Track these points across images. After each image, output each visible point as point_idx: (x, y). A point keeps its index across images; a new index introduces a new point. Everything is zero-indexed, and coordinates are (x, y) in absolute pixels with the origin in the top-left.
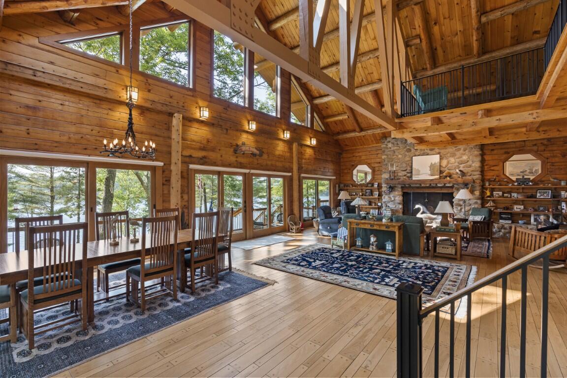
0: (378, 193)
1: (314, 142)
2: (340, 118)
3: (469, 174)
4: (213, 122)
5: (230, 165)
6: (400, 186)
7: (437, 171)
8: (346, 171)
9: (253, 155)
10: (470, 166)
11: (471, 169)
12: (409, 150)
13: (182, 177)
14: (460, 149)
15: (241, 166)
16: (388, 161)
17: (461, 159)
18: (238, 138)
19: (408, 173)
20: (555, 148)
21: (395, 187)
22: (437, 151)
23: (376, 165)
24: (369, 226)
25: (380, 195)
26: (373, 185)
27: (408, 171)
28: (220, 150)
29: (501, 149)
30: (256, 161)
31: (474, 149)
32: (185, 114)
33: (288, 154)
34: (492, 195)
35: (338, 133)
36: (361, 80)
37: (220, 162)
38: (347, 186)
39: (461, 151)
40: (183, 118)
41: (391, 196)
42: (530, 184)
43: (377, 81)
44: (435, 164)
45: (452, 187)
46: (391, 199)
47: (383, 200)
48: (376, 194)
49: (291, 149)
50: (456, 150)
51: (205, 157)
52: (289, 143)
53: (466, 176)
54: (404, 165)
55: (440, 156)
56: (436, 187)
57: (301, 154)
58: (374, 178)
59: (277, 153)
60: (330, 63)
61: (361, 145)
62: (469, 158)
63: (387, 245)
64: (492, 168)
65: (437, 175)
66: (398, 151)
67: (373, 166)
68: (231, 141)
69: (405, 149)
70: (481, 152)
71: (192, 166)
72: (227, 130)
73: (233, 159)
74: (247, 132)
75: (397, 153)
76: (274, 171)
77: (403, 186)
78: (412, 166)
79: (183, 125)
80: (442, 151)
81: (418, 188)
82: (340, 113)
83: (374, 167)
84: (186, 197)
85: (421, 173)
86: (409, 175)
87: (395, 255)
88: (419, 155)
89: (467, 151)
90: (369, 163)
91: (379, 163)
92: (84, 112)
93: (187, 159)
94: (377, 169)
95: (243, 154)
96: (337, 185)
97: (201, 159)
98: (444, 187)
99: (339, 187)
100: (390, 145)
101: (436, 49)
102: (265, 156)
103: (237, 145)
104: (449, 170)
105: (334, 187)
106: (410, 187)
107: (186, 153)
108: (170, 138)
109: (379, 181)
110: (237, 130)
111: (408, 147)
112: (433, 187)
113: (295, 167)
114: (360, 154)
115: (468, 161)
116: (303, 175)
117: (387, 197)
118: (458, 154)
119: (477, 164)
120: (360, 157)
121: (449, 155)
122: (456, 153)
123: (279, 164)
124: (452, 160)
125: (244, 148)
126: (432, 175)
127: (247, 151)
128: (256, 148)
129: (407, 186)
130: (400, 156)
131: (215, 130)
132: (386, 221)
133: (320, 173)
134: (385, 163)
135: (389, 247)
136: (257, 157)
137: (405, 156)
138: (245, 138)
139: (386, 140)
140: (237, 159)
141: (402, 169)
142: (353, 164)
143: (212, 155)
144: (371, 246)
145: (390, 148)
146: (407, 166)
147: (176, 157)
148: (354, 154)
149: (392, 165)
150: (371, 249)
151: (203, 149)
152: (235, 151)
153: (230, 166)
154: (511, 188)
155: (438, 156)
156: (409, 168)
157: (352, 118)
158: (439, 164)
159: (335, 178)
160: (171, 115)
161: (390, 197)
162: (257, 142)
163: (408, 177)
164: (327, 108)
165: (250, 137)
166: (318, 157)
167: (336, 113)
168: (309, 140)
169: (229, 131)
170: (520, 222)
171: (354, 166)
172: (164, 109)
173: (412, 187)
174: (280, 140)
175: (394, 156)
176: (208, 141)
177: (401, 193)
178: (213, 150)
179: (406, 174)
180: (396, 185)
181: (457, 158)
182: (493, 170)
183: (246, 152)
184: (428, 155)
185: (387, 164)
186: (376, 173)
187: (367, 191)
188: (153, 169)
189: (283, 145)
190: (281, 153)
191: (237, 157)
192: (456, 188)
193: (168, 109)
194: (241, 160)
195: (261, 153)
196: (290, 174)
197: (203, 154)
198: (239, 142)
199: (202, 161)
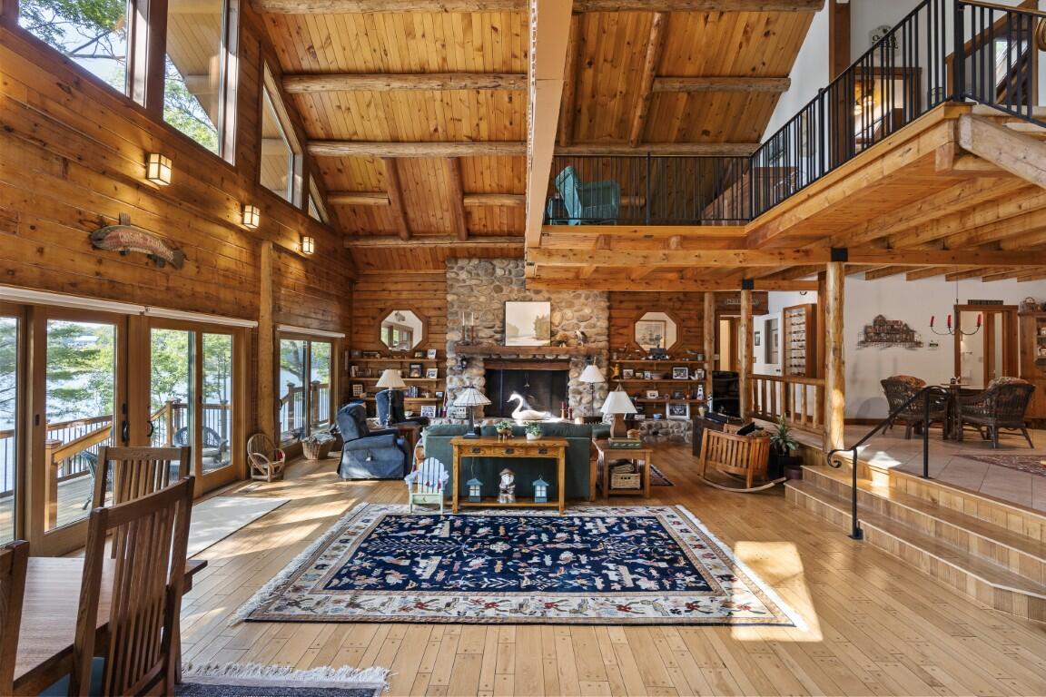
0: (436, 370)
1: (309, 247)
2: (369, 201)
3: (592, 340)
5: (74, 285)
6: (481, 358)
7: (547, 331)
8: (365, 322)
9: (155, 259)
10: (594, 326)
11: (595, 330)
12: (499, 289)
14: (578, 296)
15: (114, 291)
16: (460, 307)
17: (581, 313)
18: (107, 199)
19: (496, 332)
20: (691, 307)
21: (473, 359)
22: (547, 295)
23: (432, 313)
24: (504, 451)
25: (442, 375)
26: (425, 355)
27: (496, 328)
28: (33, 228)
29: (632, 301)
30: (162, 283)
31: (599, 299)
33: (249, 271)
34: (621, 374)
35: (356, 236)
36: (432, 129)
37: (36, 271)
38: (369, 356)
39: (582, 300)
41: (465, 377)
42: (667, 357)
43: (465, 139)
44: (543, 318)
45: (568, 361)
46: (464, 383)
47: (449, 386)
48: (432, 374)
49: (256, 256)
50: (574, 296)
52: (253, 239)
53: (588, 342)
54: (490, 317)
55: (552, 305)
56: (544, 361)
57: (278, 272)
58: (428, 339)
59: (223, 263)
60: (371, 66)
61: (402, 268)
62: (593, 312)
63: (538, 488)
64: (621, 331)
65: (547, 339)
66: (479, 289)
67: (426, 314)
68: (79, 204)
69: (492, 286)
70: (608, 304)
72: (66, 162)
73: (85, 266)
74: (137, 186)
75: (476, 293)
76: (213, 312)
77: (488, 357)
78: (504, 319)
80: (554, 296)
81: (513, 361)
82: (369, 188)
83: (429, 317)
85: (520, 333)
86: (498, 336)
87: (556, 509)
88: (516, 300)
89: (590, 300)
90: (418, 308)
91: (440, 309)
94: (434, 321)
95: (122, 253)
96: (346, 354)
98: (556, 361)
99: (350, 356)
100: (463, 275)
101: (579, 111)
102: (190, 268)
103: (102, 223)
104: (565, 330)
105: (342, 356)
106: (500, 360)
109: (439, 346)
110: (104, 173)
111: (497, 283)
112: (538, 361)
113: (265, 307)
114: (399, 287)
115: (591, 317)
116: (282, 328)
117: (455, 379)
118: (577, 303)
119: (603, 324)
120: (399, 292)
121: (563, 304)
122: (575, 301)
123: (226, 295)
124: (569, 313)
125: (125, 235)
126: (538, 339)
127: (136, 244)
129: (494, 357)
130: (482, 299)
132: (534, 437)
133: (316, 322)
134: (452, 310)
135: (541, 491)
136: (167, 268)
137: (492, 298)
138: (128, 202)
139: (457, 263)
140: (102, 269)
141: (484, 324)
142: (382, 306)
144: (502, 495)
145: (464, 281)
146: (493, 320)
148: (385, 286)
149: (468, 316)
150: (502, 502)
152: (95, 242)
153: (73, 287)
154: (643, 364)
155: (548, 304)
156: (498, 324)
157: (397, 206)
158: (549, 320)
159: (344, 336)
161: (462, 380)
162: (167, 221)
163: (496, 340)
164: (339, 170)
165: (146, 202)
166: (312, 285)
167: (360, 188)
168: (296, 239)
169: (72, 170)
170: (655, 416)
171: (384, 312)
173: (504, 360)
174: (231, 227)
175: (469, 296)
177: (482, 372)
178: (5, 224)
179: (493, 333)
180: (475, 356)
181: (576, 311)
182: (621, 334)
183: (131, 249)
184: (531, 300)
185: (456, 313)
186: (433, 329)
187: (413, 366)
189: (238, 243)
190: (232, 265)
191: (100, 262)
192: (574, 362)
194: (115, 271)
196: (253, 324)
198: (111, 214)
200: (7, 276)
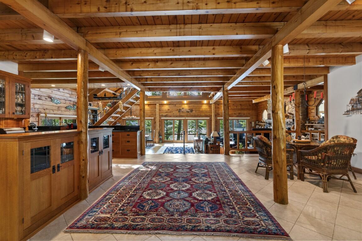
4: (169, 103)
8: (260, 114)
9: (188, 112)
13: (160, 121)
15: (182, 116)
18: (180, 107)
32: (160, 103)
33: (209, 109)
37: (173, 116)
38: (260, 123)
40: (159, 104)
51: (167, 115)
59: (201, 110)
68: (177, 108)
71: (162, 118)
72: (175, 105)
73: (178, 114)
74: (184, 104)
76: (200, 117)
79: (160, 106)
84: (161, 127)
92: (137, 108)
93: (161, 116)
97: (166, 115)
102: (194, 112)
103: (180, 109)
105: (250, 123)
107: (161, 114)
108: (156, 111)
120: (264, 105)
121: (289, 103)
123: (202, 114)
125: (182, 110)
127: (184, 111)
128: (189, 110)
131: (171, 106)
133: (235, 116)
136: (189, 113)
138: (183, 106)
142: (262, 109)
143: (169, 114)
147: (158, 116)
151: (167, 112)
152: (179, 111)
153: (177, 117)
159: (250, 118)
160: (156, 104)
162: (189, 107)
166: (233, 108)
169: (176, 105)
171: (262, 111)
172: (153, 103)
176: (168, 110)
178: (170, 112)
181: (292, 105)
188: (152, 119)
189: (206, 106)
190: (205, 110)
191: (180, 114)
193: (155, 103)
194: (182, 114)
195: (192, 111)
196: (209, 118)
197: (167, 114)
198: (181, 108)
199: (166, 116)
200: (170, 117)
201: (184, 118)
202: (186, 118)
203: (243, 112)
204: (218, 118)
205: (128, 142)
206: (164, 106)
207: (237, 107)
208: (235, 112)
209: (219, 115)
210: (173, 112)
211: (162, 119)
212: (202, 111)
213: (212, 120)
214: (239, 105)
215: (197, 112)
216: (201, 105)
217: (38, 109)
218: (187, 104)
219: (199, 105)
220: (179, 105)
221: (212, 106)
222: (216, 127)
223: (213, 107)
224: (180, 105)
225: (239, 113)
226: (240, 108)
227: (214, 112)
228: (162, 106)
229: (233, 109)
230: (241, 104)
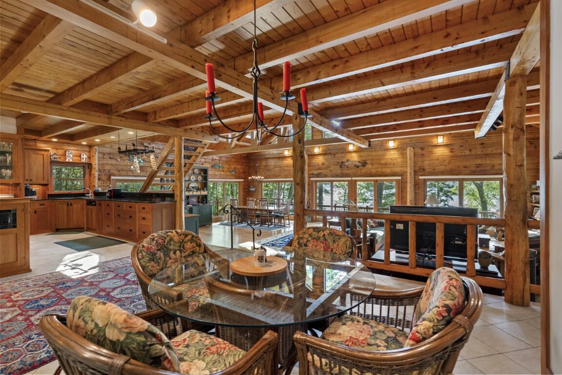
4: (324, 153)
9: (358, 167)
18: (344, 157)
30: (359, 171)
37: (330, 175)
40: (309, 156)
49: (403, 154)
51: (320, 173)
52: (399, 149)
57: (421, 157)
59: (383, 162)
68: (338, 161)
71: (312, 179)
72: (335, 154)
73: (339, 171)
74: (351, 152)
76: (380, 176)
79: (309, 159)
84: (310, 195)
93: (311, 176)
102: (369, 166)
103: (342, 162)
107: (311, 173)
110: (342, 153)
125: (347, 164)
127: (350, 165)
128: (359, 162)
131: (326, 157)
136: (360, 168)
138: (349, 156)
140: (343, 172)
143: (324, 172)
151: (320, 169)
152: (341, 167)
153: (337, 176)
162: (360, 156)
165: (354, 154)
166: (458, 154)
169: (336, 155)
176: (323, 164)
178: (326, 168)
191: (342, 170)
194: (346, 171)
195: (364, 164)
196: (400, 178)
197: (320, 171)
198: (345, 160)
199: (318, 175)
200: (326, 176)
201: (350, 179)
202: (354, 179)
203: (488, 162)
204: (420, 177)
205: (144, 219)
206: (316, 157)
207: (470, 150)
208: (467, 164)
209: (424, 170)
210: (331, 169)
211: (312, 181)
212: (386, 164)
213: (406, 182)
214: (479, 146)
215: (375, 166)
216: (383, 153)
217: (109, 170)
218: (355, 152)
219: (380, 153)
220: (340, 155)
221: (407, 153)
222: (415, 197)
223: (410, 155)
224: (343, 155)
225: (478, 166)
226: (479, 152)
227: (410, 166)
228: (312, 157)
229: (461, 156)
230: (482, 144)
